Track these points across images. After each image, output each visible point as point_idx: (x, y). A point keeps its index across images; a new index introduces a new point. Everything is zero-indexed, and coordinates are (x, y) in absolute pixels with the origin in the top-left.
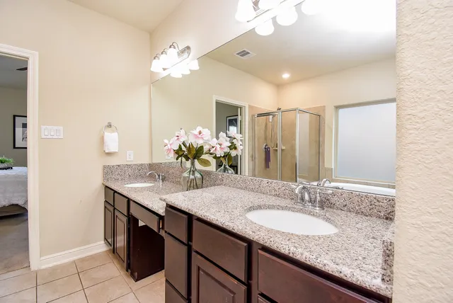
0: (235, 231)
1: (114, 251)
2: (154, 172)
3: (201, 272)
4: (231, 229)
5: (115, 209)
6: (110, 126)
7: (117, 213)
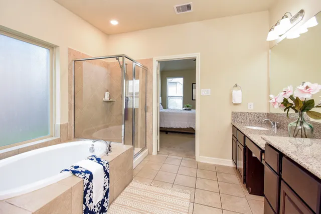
0: (310, 170)
1: (237, 168)
2: (270, 120)
3: (286, 197)
4: (306, 168)
5: (237, 140)
6: (236, 86)
7: (238, 144)
